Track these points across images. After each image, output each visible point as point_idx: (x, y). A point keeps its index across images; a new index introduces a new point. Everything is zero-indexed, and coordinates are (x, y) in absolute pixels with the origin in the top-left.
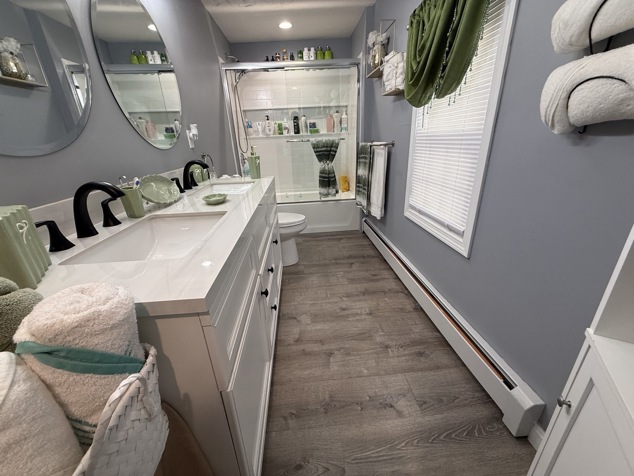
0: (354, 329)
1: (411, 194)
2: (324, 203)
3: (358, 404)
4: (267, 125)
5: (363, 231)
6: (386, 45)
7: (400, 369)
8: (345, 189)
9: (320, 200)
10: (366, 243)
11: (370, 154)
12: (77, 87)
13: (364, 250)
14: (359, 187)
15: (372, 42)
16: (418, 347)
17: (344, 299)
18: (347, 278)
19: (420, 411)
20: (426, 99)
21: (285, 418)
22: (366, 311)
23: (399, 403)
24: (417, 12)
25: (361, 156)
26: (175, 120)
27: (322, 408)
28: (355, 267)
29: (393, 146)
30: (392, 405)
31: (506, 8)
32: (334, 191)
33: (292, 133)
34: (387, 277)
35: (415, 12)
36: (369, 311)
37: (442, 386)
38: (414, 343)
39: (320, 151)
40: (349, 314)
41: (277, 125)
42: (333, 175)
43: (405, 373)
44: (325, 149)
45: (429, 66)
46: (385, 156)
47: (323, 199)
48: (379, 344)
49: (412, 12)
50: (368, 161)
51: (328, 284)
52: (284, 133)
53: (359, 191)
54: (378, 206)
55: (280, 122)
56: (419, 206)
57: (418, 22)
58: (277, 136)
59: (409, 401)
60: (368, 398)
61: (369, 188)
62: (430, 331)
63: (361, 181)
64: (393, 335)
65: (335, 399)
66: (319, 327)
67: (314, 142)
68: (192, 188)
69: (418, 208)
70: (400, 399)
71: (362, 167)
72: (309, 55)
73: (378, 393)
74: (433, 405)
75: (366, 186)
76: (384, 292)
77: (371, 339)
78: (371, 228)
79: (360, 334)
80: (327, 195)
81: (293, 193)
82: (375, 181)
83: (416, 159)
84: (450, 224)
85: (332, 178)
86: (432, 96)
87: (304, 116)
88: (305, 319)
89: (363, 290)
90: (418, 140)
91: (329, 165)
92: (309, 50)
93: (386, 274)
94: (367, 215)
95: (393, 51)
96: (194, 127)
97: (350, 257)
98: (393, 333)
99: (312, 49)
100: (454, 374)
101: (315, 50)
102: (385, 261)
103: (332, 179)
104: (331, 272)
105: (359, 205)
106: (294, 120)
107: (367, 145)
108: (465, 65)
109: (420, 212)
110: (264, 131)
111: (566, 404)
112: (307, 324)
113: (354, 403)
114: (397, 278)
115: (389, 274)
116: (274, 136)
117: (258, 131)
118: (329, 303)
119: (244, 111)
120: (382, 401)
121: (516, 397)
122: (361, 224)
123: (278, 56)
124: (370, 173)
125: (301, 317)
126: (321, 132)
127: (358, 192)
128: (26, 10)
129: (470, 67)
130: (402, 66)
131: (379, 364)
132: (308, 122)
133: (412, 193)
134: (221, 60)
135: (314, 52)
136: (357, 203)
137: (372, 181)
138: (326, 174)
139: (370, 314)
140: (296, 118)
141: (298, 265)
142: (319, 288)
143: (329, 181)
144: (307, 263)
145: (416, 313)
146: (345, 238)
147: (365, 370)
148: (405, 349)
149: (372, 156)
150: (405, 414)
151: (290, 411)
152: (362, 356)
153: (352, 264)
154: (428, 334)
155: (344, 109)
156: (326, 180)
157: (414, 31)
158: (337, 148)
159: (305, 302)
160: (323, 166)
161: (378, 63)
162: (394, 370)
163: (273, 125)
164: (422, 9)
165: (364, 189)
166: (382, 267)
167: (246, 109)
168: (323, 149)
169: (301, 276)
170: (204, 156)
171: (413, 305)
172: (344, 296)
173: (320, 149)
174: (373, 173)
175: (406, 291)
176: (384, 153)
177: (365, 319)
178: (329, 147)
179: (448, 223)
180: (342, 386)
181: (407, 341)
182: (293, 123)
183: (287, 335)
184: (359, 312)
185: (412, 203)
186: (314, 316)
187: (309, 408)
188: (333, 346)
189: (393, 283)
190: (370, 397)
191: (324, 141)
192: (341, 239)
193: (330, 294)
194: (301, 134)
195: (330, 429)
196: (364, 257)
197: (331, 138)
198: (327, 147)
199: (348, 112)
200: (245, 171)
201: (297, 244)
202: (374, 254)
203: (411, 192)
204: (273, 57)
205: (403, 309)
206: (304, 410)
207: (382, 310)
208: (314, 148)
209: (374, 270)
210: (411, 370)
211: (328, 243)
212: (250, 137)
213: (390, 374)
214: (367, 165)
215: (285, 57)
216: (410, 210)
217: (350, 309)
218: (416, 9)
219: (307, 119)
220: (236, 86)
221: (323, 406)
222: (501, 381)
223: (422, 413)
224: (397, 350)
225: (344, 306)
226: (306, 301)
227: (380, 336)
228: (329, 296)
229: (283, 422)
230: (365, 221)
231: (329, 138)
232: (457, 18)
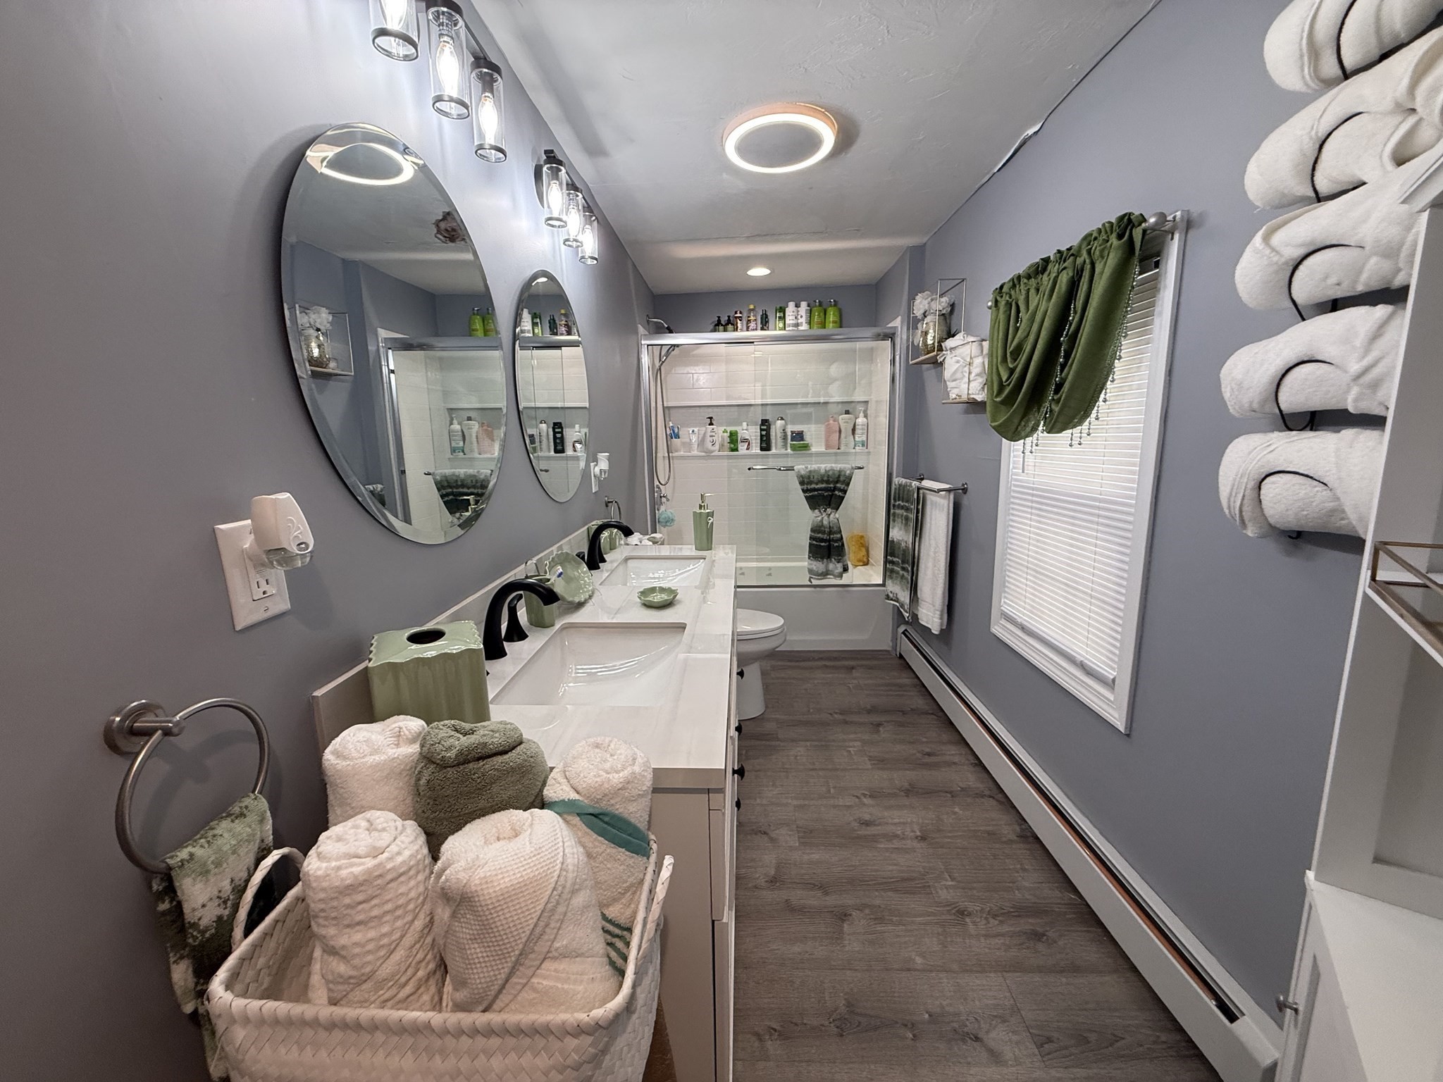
0: (891, 868)
1: (1005, 592)
2: (818, 589)
3: (906, 1026)
4: (709, 434)
5: (900, 654)
6: (947, 316)
7: (994, 963)
8: (859, 561)
9: (809, 583)
10: (906, 680)
11: (918, 504)
12: (393, 372)
13: (903, 695)
14: (892, 563)
15: (922, 311)
16: (1030, 921)
17: (865, 801)
18: (870, 757)
19: (1039, 1057)
20: (1028, 429)
21: (759, 1036)
22: (915, 832)
23: (993, 1034)
24: (1005, 290)
25: (897, 503)
26: (541, 423)
27: (832, 1025)
28: (885, 733)
29: (965, 493)
30: (979, 1036)
31: (1157, 321)
32: (839, 567)
33: (756, 449)
34: (956, 759)
35: (1002, 287)
36: (920, 831)
37: (1085, 1010)
38: (1021, 911)
39: (815, 490)
40: (878, 835)
41: (728, 434)
42: (839, 536)
43: (1004, 974)
44: (823, 486)
45: (1030, 383)
46: (949, 509)
47: (815, 582)
48: (944, 906)
49: (998, 286)
50: (912, 516)
51: (830, 767)
52: (740, 448)
53: (892, 571)
54: (934, 606)
55: (733, 429)
56: (1022, 617)
57: (1009, 305)
58: (726, 453)
59: (1014, 1032)
60: (927, 1016)
61: (915, 568)
62: (1057, 888)
63: (896, 552)
64: (974, 888)
65: (859, 1011)
66: (815, 857)
67: (803, 473)
68: (599, 568)
69: (1019, 620)
70: (996, 1026)
71: (900, 525)
72: (796, 315)
73: (947, 1009)
74: (1066, 1048)
75: (908, 563)
76: (951, 792)
77: (928, 894)
78: (918, 650)
79: (904, 880)
80: (825, 574)
81: (754, 564)
82: (928, 555)
83: (1012, 526)
84: (1086, 661)
85: (836, 541)
86: (1038, 426)
87: (782, 419)
88: (787, 838)
89: (906, 785)
90: (1014, 491)
91: (832, 516)
92: (797, 306)
93: (953, 752)
94: (907, 621)
95: (963, 333)
96: (603, 458)
97: (872, 710)
98: (975, 885)
99: (804, 305)
100: (1112, 987)
101: (809, 306)
102: (951, 723)
103: (836, 544)
104: (834, 741)
105: (892, 600)
106: (761, 425)
107: (911, 486)
108: (1095, 391)
109: (1023, 628)
110: (702, 442)
111: (1291, 1008)
112: (791, 848)
113: (897, 1023)
114: (980, 764)
115: (961, 754)
116: (721, 453)
117: (690, 443)
118: (835, 807)
119: (667, 407)
120: (955, 1025)
121: (1244, 1039)
122: (895, 638)
123: (738, 315)
124: (917, 539)
125: (777, 832)
126: (814, 449)
127: (888, 573)
128: (343, 260)
129: (1102, 396)
130: (980, 363)
131: (946, 947)
132: (790, 429)
133: (1006, 589)
134: (641, 330)
135: (807, 310)
136: (888, 595)
137: (922, 555)
138: (824, 533)
139: (923, 838)
140: (765, 423)
141: (763, 719)
142: (811, 773)
143: (829, 547)
144: (782, 717)
145: (1022, 846)
146: (862, 666)
147: (917, 958)
148: (1001, 922)
149: (920, 507)
150: (1007, 1057)
151: (768, 1023)
152: (909, 927)
153: (879, 725)
154: (1052, 894)
155: (861, 408)
156: (823, 544)
157: (1002, 316)
158: (848, 484)
159: (785, 801)
160: (819, 518)
161: (933, 344)
162: (981, 965)
163: (721, 432)
164: (1014, 286)
165: (903, 569)
166: (945, 737)
167: (671, 404)
168: (820, 486)
169: (773, 743)
170: (609, 502)
171: (1018, 828)
172: (865, 795)
173: (813, 486)
174: (923, 540)
175: (1000, 795)
176: (946, 505)
177: (913, 850)
178: (832, 482)
179: (1082, 659)
180: (871, 984)
181: (1007, 904)
182: (759, 430)
183: (751, 867)
184: (899, 832)
185: (1006, 609)
186: (805, 832)
187: (805, 1021)
188: (848, 900)
189: (970, 775)
190: (930, 1015)
191: (823, 471)
192: (853, 668)
193: (834, 788)
194: (773, 451)
195: (851, 1069)
196: (904, 713)
197: (837, 467)
198: (828, 482)
199: (869, 412)
200: (661, 520)
201: (764, 674)
202: (927, 707)
203: (1005, 586)
204: (729, 317)
205: (994, 834)
206: (796, 1024)
207: (950, 832)
208: (802, 483)
209: (927, 742)
210: (1016, 967)
211: (823, 675)
212: (674, 455)
213: (971, 971)
214: (912, 524)
215: (752, 318)
216: (1003, 622)
217: (879, 824)
218: (1004, 283)
219: (786, 424)
220: (660, 369)
221: (833, 1020)
222: (1212, 1004)
223: (1044, 1061)
224: (984, 922)
225: (867, 817)
226: (786, 798)
227: (947, 888)
228: (832, 791)
229: (757, 1044)
230: (903, 633)
231: (833, 465)
232: (1076, 319)
